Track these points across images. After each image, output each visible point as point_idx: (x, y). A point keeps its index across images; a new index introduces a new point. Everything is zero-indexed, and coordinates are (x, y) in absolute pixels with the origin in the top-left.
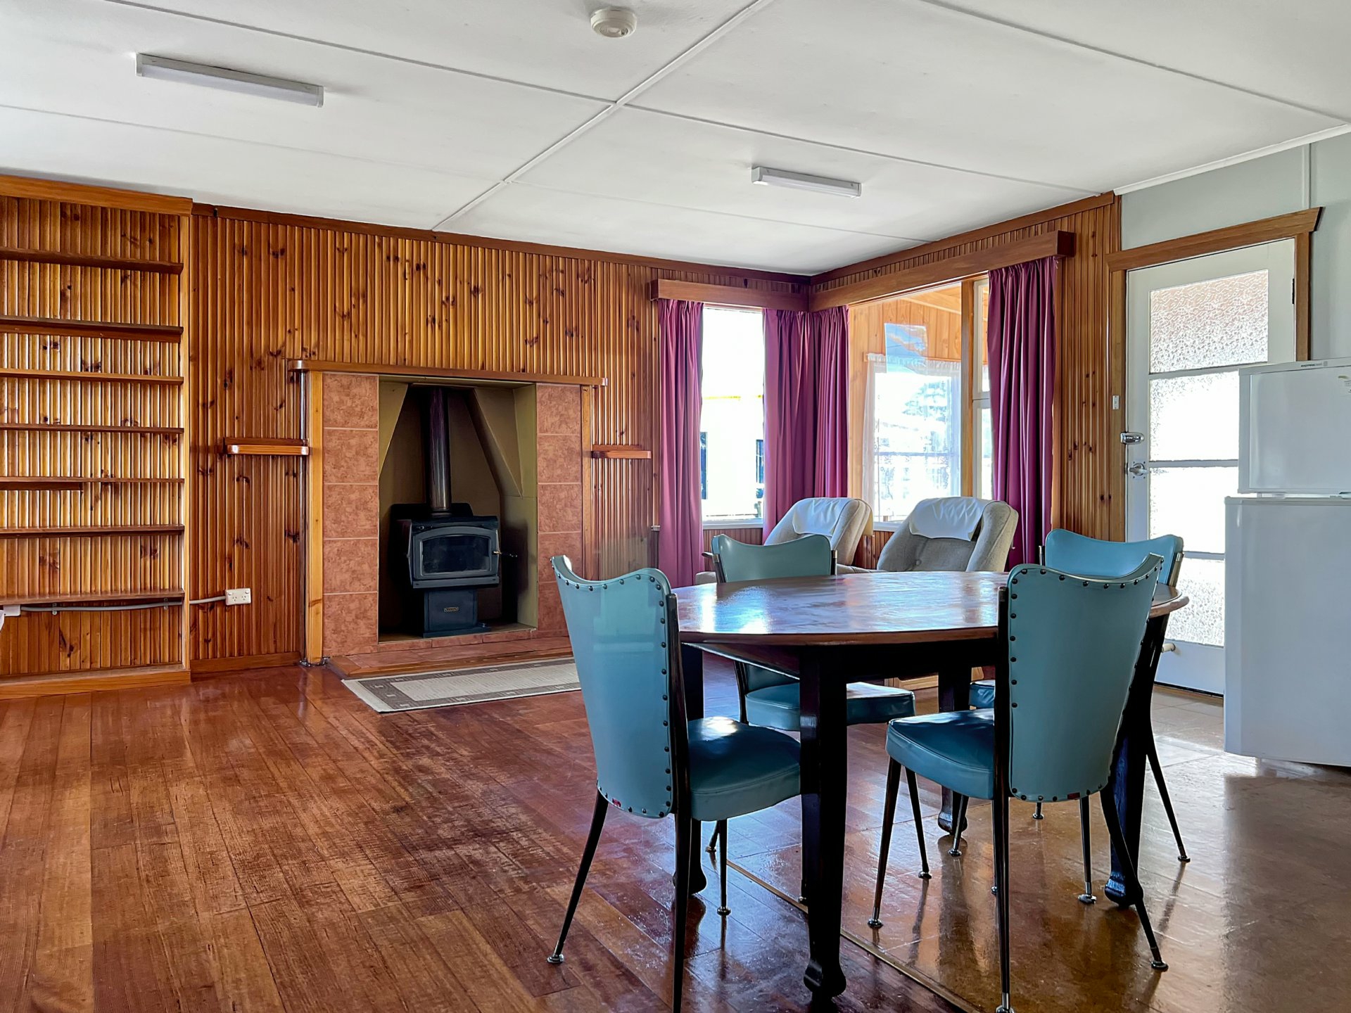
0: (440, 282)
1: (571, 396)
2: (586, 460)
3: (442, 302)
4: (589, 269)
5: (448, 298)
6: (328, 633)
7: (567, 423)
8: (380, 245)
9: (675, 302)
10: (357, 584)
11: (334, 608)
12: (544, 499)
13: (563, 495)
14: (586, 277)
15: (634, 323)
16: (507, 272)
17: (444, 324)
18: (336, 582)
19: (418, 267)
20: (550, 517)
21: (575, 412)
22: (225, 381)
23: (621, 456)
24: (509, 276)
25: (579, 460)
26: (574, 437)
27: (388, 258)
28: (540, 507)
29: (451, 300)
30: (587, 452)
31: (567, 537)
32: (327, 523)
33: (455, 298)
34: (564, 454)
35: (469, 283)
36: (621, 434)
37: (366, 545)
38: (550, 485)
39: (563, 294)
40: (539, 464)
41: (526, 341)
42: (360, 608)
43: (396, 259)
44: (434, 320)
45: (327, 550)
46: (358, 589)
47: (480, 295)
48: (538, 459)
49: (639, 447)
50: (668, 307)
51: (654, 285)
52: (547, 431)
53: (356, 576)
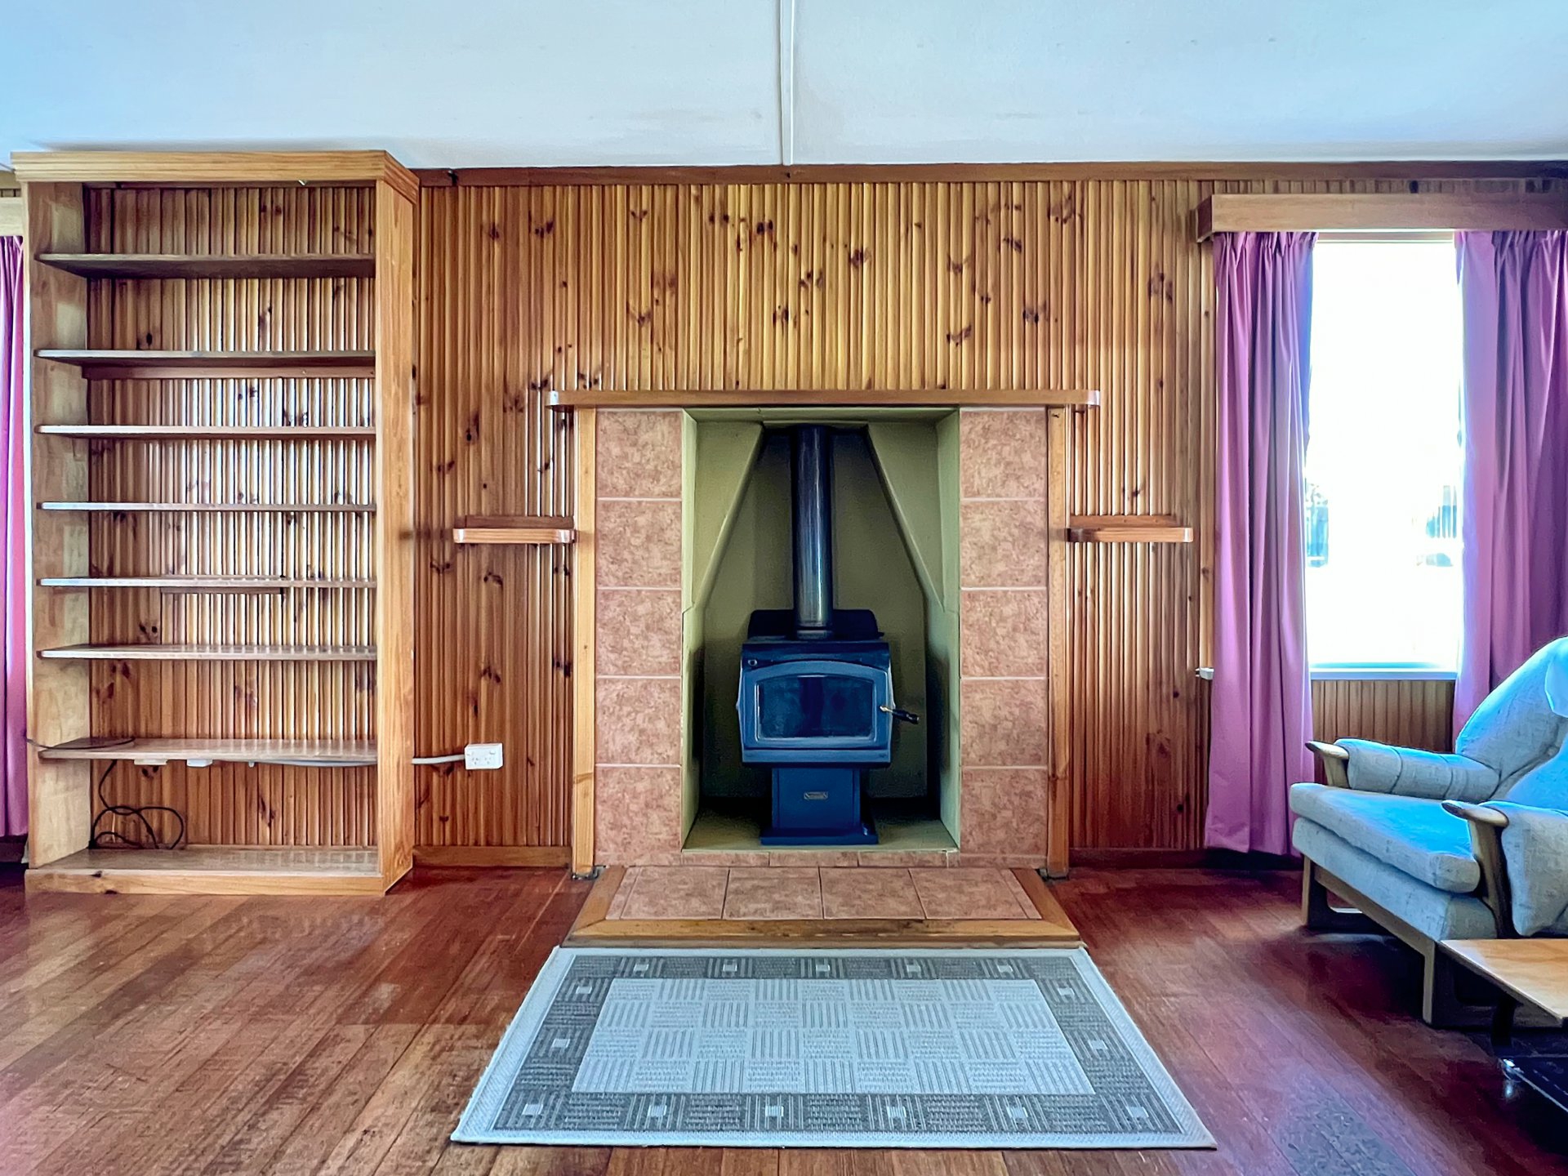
0: (796, 250)
1: (1028, 429)
2: (1056, 546)
3: (801, 283)
4: (1072, 197)
5: (810, 275)
6: (601, 827)
7: (1018, 478)
8: (699, 199)
9: (1252, 237)
10: (647, 753)
11: (610, 789)
12: (973, 617)
13: (1008, 610)
14: (1068, 213)
15: (1162, 286)
16: (915, 220)
17: (803, 318)
18: (614, 748)
19: (760, 229)
20: (984, 650)
21: (1034, 457)
22: (468, 431)
23: (1132, 538)
24: (919, 225)
25: (1043, 546)
26: (1034, 504)
27: (712, 219)
28: (964, 631)
29: (815, 276)
30: (1058, 531)
31: (1016, 687)
32: (601, 650)
33: (822, 273)
34: (1011, 535)
35: (847, 246)
36: (1135, 494)
37: (662, 690)
38: (983, 593)
39: (1019, 246)
40: (963, 554)
41: (948, 337)
42: (652, 791)
43: (726, 218)
44: (786, 312)
45: (601, 695)
46: (648, 760)
47: (865, 265)
48: (962, 544)
49: (1171, 519)
50: (1234, 248)
51: (1205, 210)
52: (978, 494)
53: (646, 739)
